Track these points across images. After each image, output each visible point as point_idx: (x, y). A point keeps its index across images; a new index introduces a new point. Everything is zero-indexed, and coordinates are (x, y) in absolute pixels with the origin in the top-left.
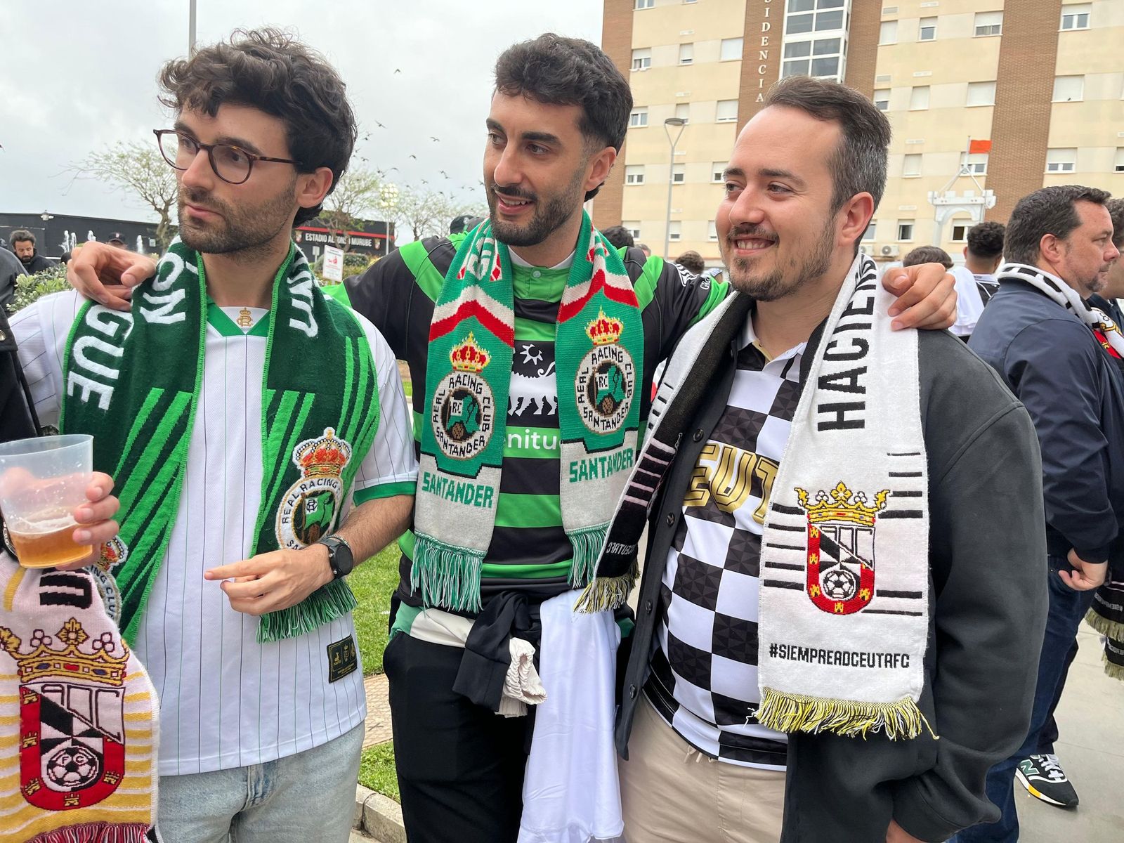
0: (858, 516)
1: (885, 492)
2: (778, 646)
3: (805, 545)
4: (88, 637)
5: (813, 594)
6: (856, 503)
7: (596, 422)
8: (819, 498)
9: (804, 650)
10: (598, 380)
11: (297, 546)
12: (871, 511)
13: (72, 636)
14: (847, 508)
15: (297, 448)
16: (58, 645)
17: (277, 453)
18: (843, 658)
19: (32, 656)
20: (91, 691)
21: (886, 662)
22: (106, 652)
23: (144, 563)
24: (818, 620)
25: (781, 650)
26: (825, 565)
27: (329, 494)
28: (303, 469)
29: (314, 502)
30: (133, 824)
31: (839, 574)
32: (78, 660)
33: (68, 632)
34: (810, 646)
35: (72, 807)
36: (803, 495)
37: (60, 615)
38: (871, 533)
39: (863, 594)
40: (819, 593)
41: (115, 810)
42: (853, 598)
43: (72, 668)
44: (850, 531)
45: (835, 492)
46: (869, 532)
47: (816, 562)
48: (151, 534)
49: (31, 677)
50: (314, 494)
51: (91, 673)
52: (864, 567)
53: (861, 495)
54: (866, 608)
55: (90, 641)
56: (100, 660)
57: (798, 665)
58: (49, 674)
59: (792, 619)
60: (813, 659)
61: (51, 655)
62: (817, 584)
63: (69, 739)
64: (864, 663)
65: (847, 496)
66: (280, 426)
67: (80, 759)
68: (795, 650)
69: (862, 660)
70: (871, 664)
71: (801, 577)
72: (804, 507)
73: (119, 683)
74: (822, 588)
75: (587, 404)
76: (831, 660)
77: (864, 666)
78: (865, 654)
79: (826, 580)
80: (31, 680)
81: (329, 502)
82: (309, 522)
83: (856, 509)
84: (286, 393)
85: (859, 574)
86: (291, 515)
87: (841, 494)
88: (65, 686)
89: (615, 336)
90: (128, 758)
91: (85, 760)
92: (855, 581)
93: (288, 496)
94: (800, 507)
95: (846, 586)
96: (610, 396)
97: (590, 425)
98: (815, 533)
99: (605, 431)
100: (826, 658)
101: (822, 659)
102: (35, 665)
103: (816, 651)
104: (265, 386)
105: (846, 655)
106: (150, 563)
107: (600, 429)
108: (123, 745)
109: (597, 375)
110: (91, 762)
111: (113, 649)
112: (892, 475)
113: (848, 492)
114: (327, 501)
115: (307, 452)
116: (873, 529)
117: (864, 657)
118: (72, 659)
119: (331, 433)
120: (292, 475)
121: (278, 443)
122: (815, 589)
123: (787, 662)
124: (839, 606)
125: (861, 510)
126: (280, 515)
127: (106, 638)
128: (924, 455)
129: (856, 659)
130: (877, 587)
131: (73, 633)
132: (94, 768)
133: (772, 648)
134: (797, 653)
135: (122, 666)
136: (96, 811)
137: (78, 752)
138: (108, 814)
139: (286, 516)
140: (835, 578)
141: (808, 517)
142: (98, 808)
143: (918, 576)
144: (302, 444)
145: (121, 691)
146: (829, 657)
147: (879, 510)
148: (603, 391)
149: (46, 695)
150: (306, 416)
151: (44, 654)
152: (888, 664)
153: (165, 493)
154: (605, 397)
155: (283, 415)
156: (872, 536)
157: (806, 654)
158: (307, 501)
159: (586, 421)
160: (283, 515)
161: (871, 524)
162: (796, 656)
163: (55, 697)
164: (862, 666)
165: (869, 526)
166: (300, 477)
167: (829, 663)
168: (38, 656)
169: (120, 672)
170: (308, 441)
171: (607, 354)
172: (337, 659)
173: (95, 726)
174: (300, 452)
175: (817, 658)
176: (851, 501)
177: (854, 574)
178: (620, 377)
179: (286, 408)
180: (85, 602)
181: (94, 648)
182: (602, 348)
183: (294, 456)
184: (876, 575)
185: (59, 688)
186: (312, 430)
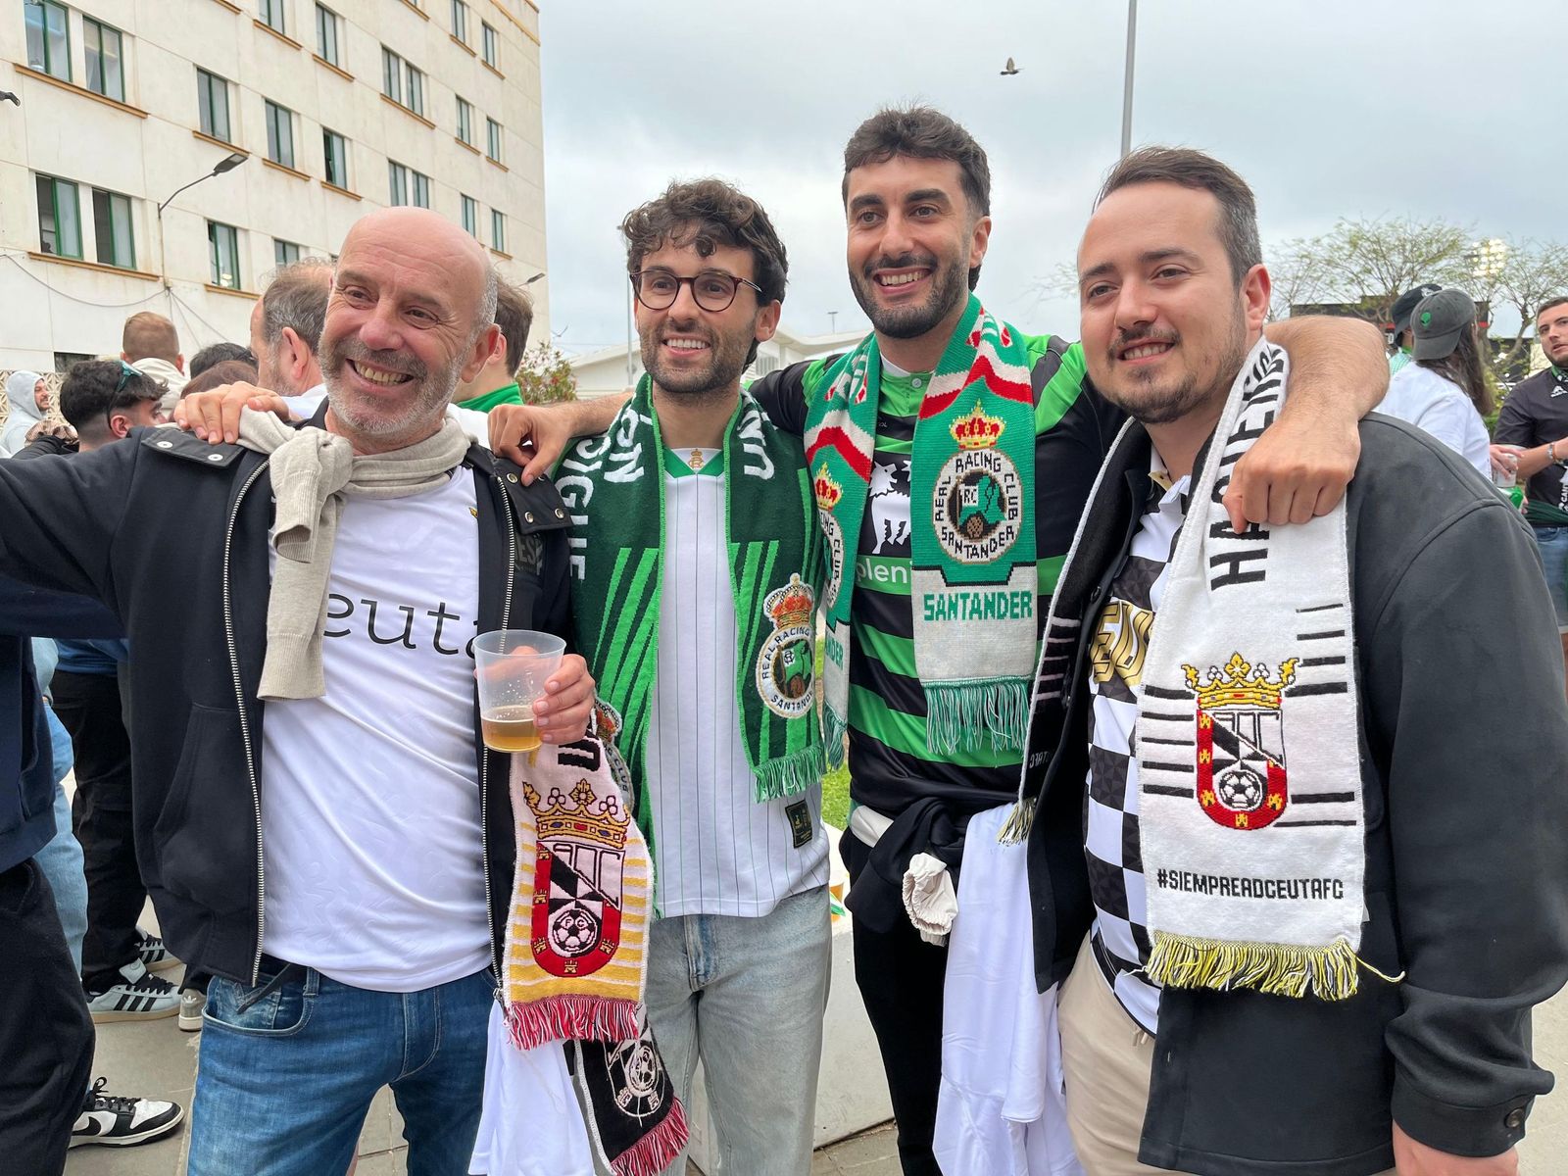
0: (1259, 696)
1: (1292, 661)
2: (1168, 873)
3: (1194, 738)
4: (596, 799)
5: (1206, 803)
6: (1256, 679)
7: (959, 547)
8: (1212, 676)
9: (1200, 877)
10: (962, 493)
11: (782, 701)
12: (1275, 687)
13: (583, 796)
14: (1245, 687)
15: (766, 600)
16: (571, 805)
17: (749, 608)
18: (1253, 887)
19: (547, 814)
20: (596, 852)
21: (1313, 891)
22: (611, 815)
23: (636, 729)
24: (1213, 836)
25: (1171, 878)
26: (1220, 765)
27: (803, 643)
28: (775, 621)
29: (791, 653)
30: (622, 1000)
31: (1239, 776)
32: (588, 820)
33: (580, 792)
34: (1208, 872)
35: (570, 975)
36: (1191, 673)
37: (572, 775)
38: (1277, 718)
39: (1273, 802)
40: (1213, 802)
41: (608, 982)
42: (1259, 807)
43: (581, 827)
44: (1251, 717)
45: (1229, 666)
46: (1274, 717)
47: (1208, 760)
48: (638, 697)
49: (546, 834)
50: (790, 645)
51: (597, 833)
52: (1271, 765)
53: (1261, 667)
54: (1279, 820)
55: (597, 803)
56: (605, 821)
57: (1193, 898)
58: (561, 832)
59: (1179, 836)
60: (1214, 890)
61: (565, 814)
62: (1210, 789)
63: (573, 900)
64: (1283, 893)
65: (1244, 671)
66: (748, 580)
67: (581, 923)
68: (1189, 878)
69: (1280, 889)
70: (1293, 894)
71: (1189, 780)
72: (1194, 689)
73: (620, 845)
74: (1218, 795)
75: (947, 522)
76: (1236, 890)
77: (1284, 897)
78: (1283, 882)
79: (1223, 784)
80: (545, 837)
81: (805, 652)
82: (789, 675)
83: (1257, 687)
84: (750, 544)
85: (1265, 774)
86: (771, 670)
87: (1237, 669)
88: (574, 845)
89: (992, 438)
90: (623, 927)
91: (586, 925)
92: (1260, 784)
93: (764, 650)
94: (1188, 690)
95: (1250, 791)
96: (979, 514)
97: (951, 550)
98: (1206, 722)
99: (969, 560)
100: (1230, 887)
101: (1225, 890)
102: (550, 823)
103: (1216, 880)
104: (730, 539)
105: (1258, 884)
106: (640, 727)
107: (962, 556)
108: (620, 912)
109: (962, 487)
110: (591, 928)
111: (616, 813)
112: (1301, 637)
113: (1245, 665)
114: (803, 651)
115: (776, 603)
116: (1279, 712)
117: (1282, 885)
118: (581, 819)
119: (796, 580)
120: (766, 628)
121: (749, 598)
122: (1207, 796)
123: (1179, 894)
124: (1242, 819)
125: (1262, 688)
126: (759, 671)
127: (611, 801)
128: (1349, 606)
129: (1272, 888)
130: (1291, 791)
131: (583, 794)
132: (592, 934)
133: (1160, 875)
134: (1192, 882)
135: (623, 830)
136: (589, 981)
137: (580, 915)
138: (601, 985)
139: (765, 671)
140: (1234, 780)
141: (1199, 702)
142: (592, 979)
143: (1346, 771)
144: (770, 595)
145: (622, 854)
146: (1234, 886)
147: (1285, 685)
148: (968, 508)
149: (557, 853)
150: (772, 566)
151: (558, 813)
152: (1317, 893)
153: (643, 654)
154: (971, 516)
155: (750, 568)
156: (1279, 722)
157: (1203, 883)
158: (784, 652)
159: (945, 543)
160: (762, 671)
161: (1275, 706)
162: (1190, 885)
163: (564, 857)
164: (1281, 897)
165: (1275, 709)
166: (773, 629)
167: (1235, 894)
168: (553, 814)
169: (622, 835)
170: (776, 591)
171: (978, 461)
172: (798, 822)
173: (597, 889)
174: (770, 604)
175: (1219, 888)
176: (1249, 677)
177: (1260, 775)
178: (996, 491)
179: (752, 560)
180: (593, 765)
181: (600, 809)
182: (972, 453)
183: (765, 609)
184: (1288, 773)
185: (568, 848)
186: (779, 580)
